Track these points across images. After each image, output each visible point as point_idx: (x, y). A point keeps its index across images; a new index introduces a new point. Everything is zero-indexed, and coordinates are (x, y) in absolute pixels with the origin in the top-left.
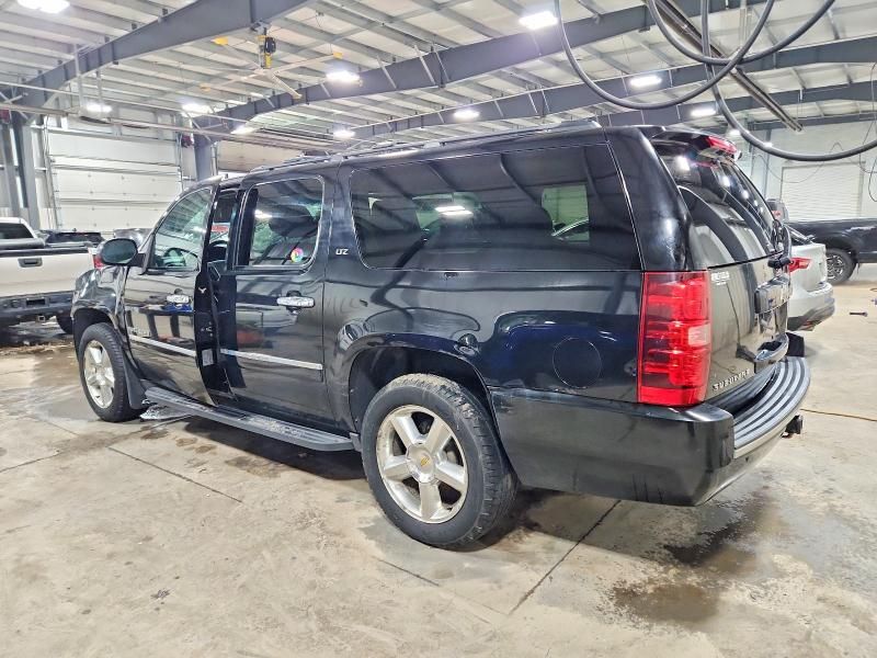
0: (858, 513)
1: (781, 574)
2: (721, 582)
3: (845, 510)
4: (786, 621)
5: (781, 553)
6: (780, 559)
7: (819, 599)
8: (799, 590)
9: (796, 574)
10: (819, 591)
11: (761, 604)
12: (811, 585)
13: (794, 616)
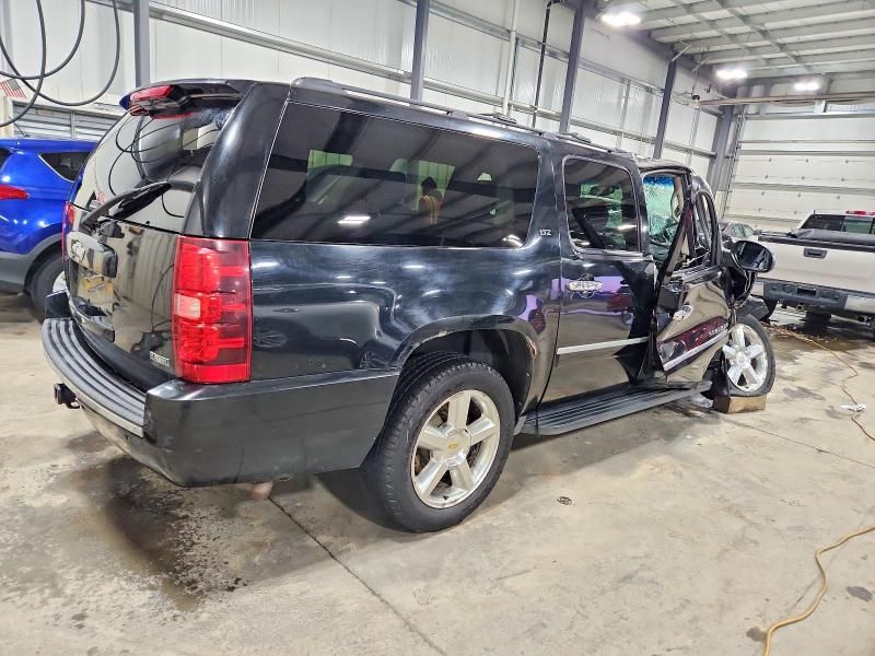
0: (19, 602)
1: (49, 488)
2: (84, 462)
3: (38, 598)
4: (20, 465)
5: (64, 504)
6: (60, 500)
7: (8, 488)
8: (26, 486)
9: (38, 495)
10: (11, 493)
11: (46, 465)
12: (20, 492)
13: (18, 469)
